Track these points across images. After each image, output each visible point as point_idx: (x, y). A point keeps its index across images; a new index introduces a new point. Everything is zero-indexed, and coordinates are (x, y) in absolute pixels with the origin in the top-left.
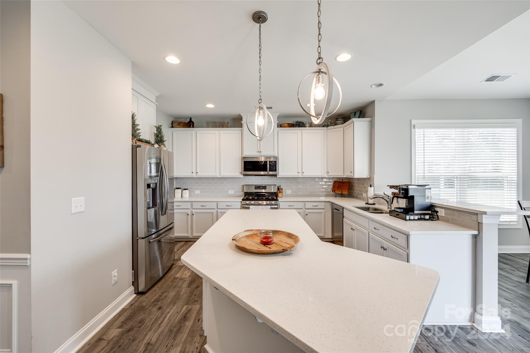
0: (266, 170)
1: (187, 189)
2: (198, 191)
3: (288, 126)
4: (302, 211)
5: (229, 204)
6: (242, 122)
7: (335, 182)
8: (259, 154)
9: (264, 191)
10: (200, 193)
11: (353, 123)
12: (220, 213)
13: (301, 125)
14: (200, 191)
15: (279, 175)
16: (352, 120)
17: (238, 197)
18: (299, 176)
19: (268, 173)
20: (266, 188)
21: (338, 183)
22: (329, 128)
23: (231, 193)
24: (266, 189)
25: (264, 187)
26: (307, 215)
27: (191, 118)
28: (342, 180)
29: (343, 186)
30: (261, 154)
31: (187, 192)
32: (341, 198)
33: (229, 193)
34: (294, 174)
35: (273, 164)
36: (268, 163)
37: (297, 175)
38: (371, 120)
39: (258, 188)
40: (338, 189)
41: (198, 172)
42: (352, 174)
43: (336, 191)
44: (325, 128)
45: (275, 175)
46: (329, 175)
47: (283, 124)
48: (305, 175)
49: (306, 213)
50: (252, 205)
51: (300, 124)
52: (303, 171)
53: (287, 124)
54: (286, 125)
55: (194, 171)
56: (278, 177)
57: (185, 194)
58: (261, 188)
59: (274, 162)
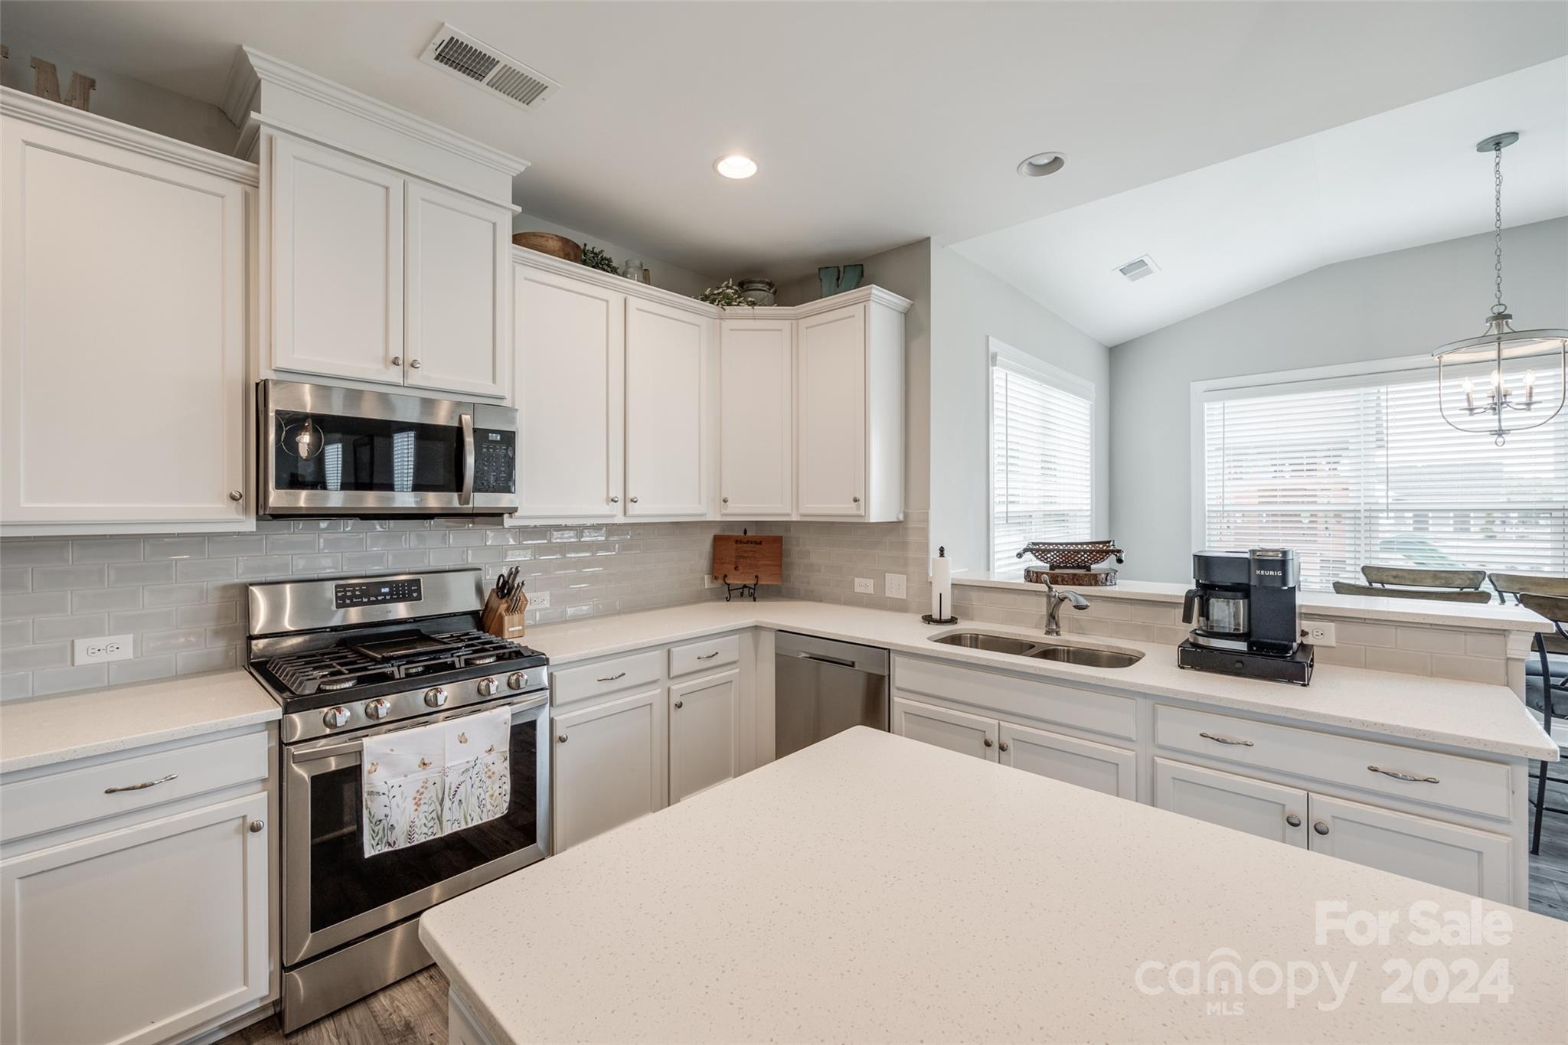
4: (659, 691)
7: (717, 539)
8: (394, 375)
9: (401, 610)
11: (862, 305)
15: (519, 512)
16: (868, 292)
17: (177, 677)
18: (613, 517)
19: (464, 502)
20: (419, 591)
21: (731, 545)
23: (102, 659)
24: (419, 598)
25: (407, 591)
26: (679, 706)
28: (745, 532)
29: (757, 556)
30: (415, 378)
32: (726, 603)
33: (84, 660)
35: (494, 448)
36: (469, 440)
37: (606, 513)
38: (909, 310)
39: (365, 594)
40: (736, 568)
42: (858, 508)
43: (731, 577)
44: (715, 309)
46: (728, 512)
48: (636, 512)
49: (675, 700)
51: (599, 264)
52: (631, 495)
56: (508, 522)
58: (385, 594)
59: (499, 438)
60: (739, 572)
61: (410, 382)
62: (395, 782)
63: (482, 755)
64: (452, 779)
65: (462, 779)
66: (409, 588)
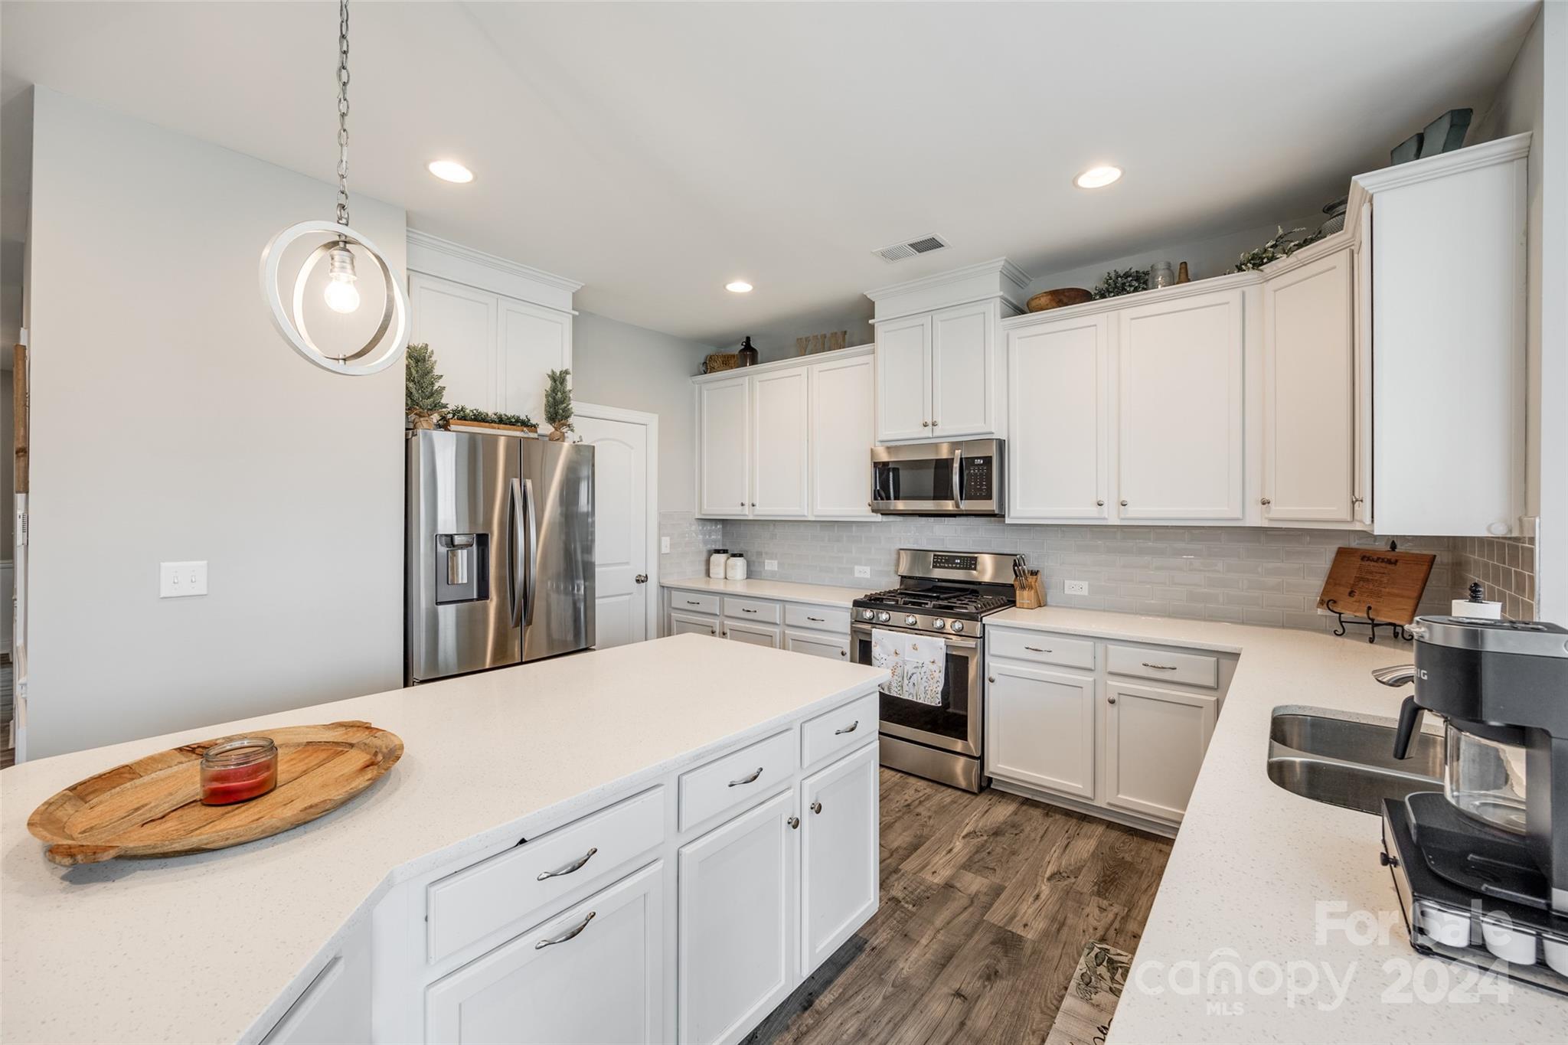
0: (949, 496)
1: (741, 555)
2: (773, 561)
3: (1054, 304)
4: (1091, 679)
5: (816, 613)
6: (871, 322)
7: (1342, 552)
8: (927, 432)
10: (778, 568)
12: (792, 639)
13: (1130, 286)
14: (778, 563)
15: (1012, 514)
18: (1104, 519)
19: (957, 506)
20: (975, 565)
21: (1357, 562)
22: (1268, 268)
23: (862, 575)
24: (975, 569)
26: (1112, 702)
27: (748, 339)
28: (1393, 547)
29: (1385, 580)
30: (938, 432)
31: (739, 564)
33: (857, 575)
34: (1078, 509)
35: (979, 470)
36: (956, 465)
37: (1096, 515)
38: (1528, 150)
39: (947, 561)
40: (1351, 593)
41: (757, 503)
42: (1361, 512)
43: (1341, 603)
44: (1250, 275)
45: (998, 516)
46: (1272, 515)
47: (1032, 299)
48: (1132, 516)
50: (885, 625)
51: (1124, 284)
52: (1121, 500)
53: (1050, 297)
54: (1044, 301)
55: (747, 502)
56: (1008, 521)
57: (733, 569)
58: (957, 563)
59: (982, 462)
60: (1353, 599)
61: (935, 435)
62: (885, 656)
63: (927, 662)
64: (909, 669)
65: (914, 671)
66: (970, 563)
